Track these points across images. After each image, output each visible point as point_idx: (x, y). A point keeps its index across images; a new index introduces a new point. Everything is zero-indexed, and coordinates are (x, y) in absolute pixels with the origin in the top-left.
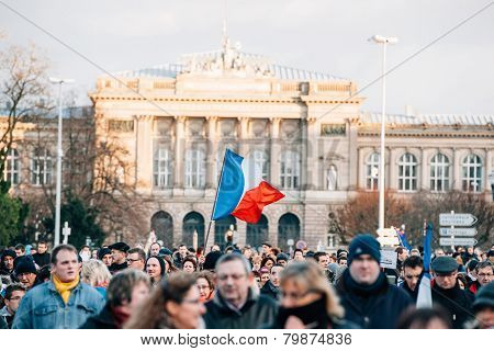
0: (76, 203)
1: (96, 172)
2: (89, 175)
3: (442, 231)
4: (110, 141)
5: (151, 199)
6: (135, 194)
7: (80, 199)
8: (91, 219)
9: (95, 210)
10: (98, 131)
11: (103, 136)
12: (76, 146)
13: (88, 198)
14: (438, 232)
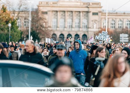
0: (34, 32)
1: (39, 24)
2: (37, 25)
3: (120, 38)
4: (42, 17)
5: (51, 31)
6: (48, 29)
7: (35, 30)
8: (37, 35)
9: (38, 33)
10: (39, 14)
11: (40, 15)
12: (34, 18)
13: (37, 30)
14: (119, 38)
